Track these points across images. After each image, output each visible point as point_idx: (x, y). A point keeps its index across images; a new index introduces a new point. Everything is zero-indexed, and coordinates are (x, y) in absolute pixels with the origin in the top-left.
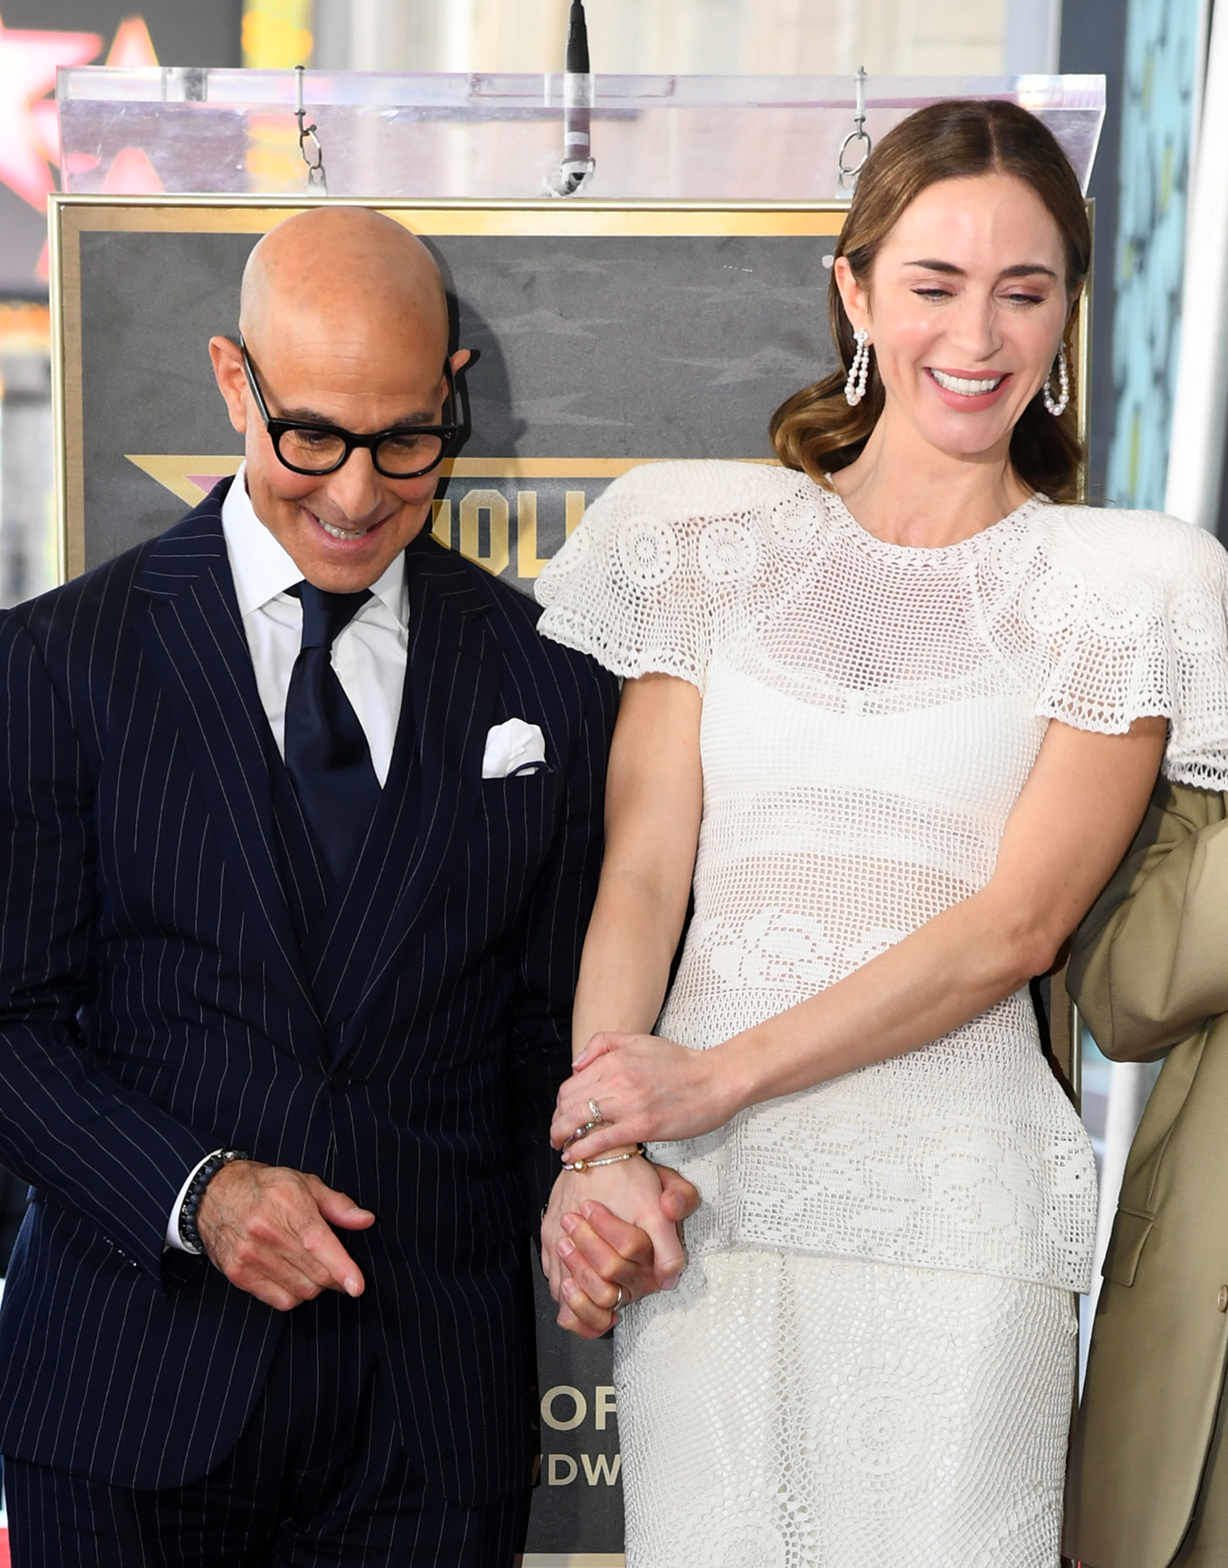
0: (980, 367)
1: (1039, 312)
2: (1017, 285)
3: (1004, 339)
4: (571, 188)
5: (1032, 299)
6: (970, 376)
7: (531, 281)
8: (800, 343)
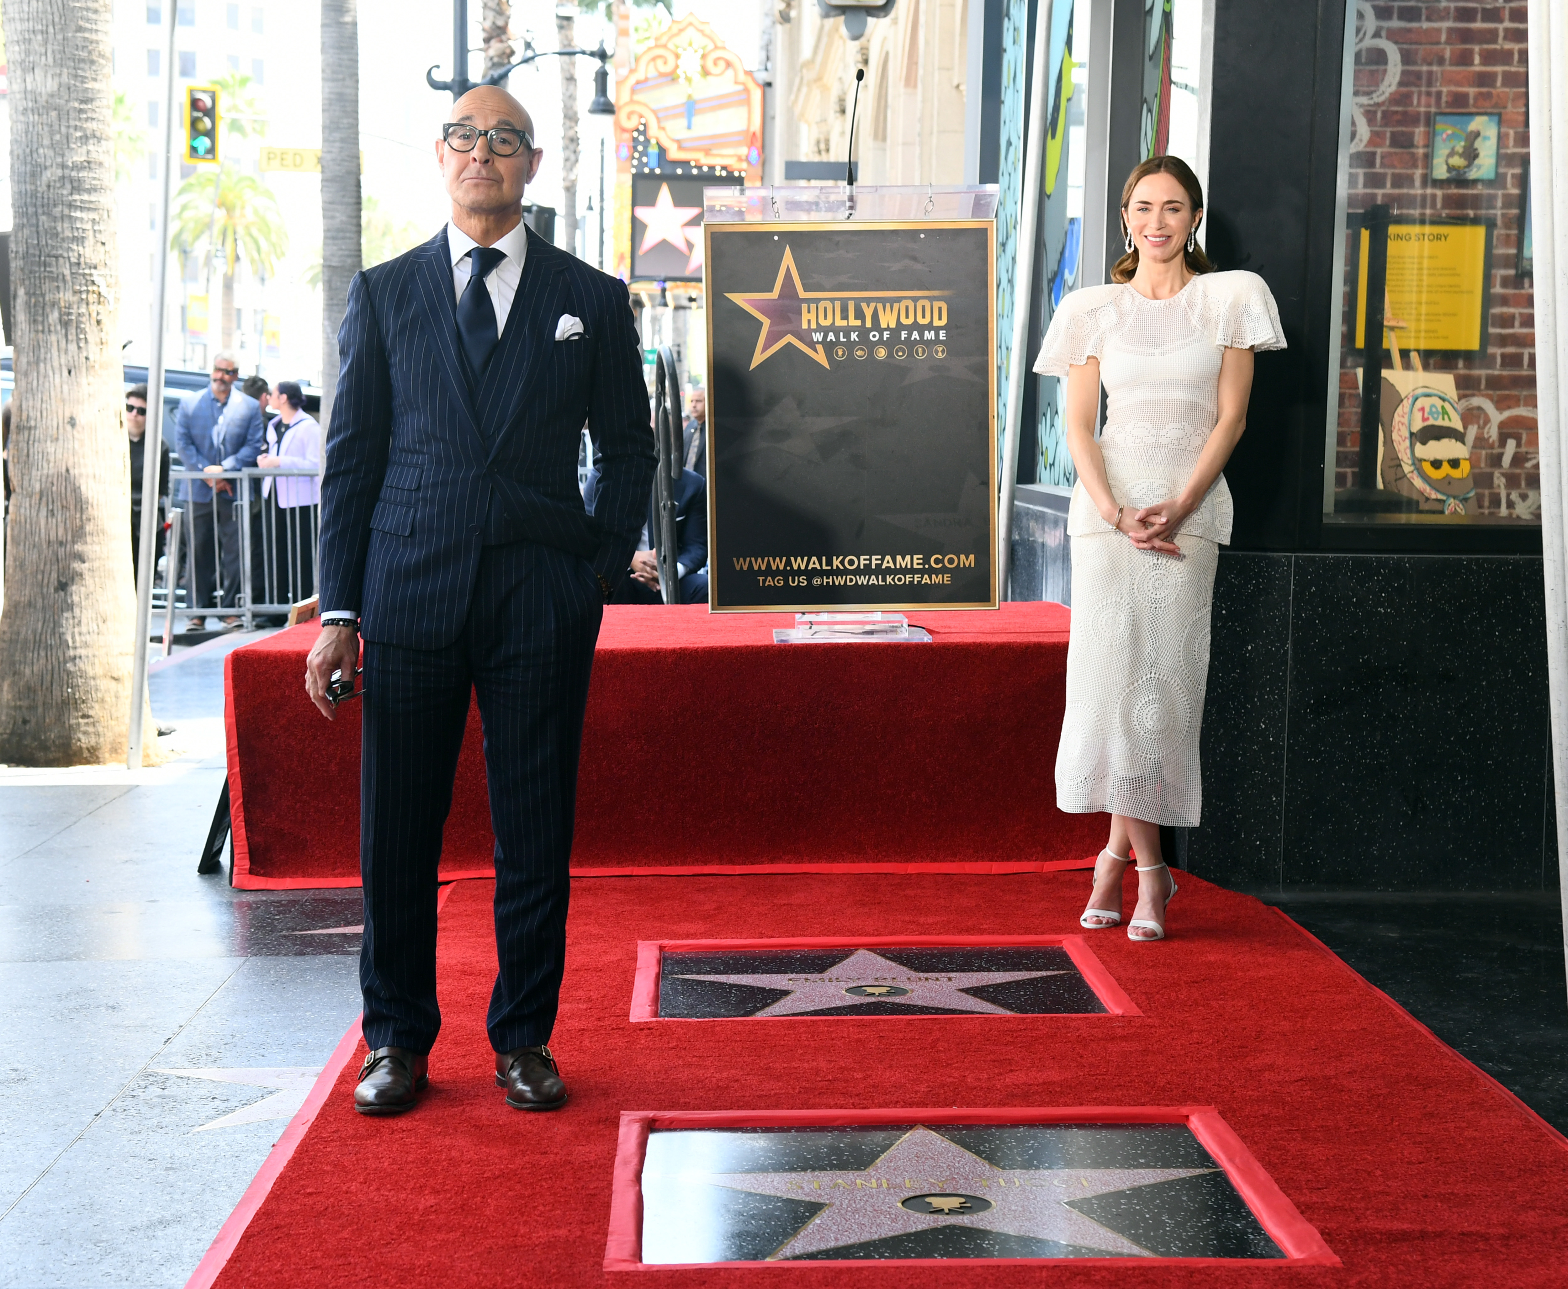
0: (1159, 233)
1: (1179, 215)
2: (1171, 206)
3: (1166, 225)
4: (849, 218)
5: (1176, 210)
6: (1156, 237)
7: (838, 243)
8: (914, 259)
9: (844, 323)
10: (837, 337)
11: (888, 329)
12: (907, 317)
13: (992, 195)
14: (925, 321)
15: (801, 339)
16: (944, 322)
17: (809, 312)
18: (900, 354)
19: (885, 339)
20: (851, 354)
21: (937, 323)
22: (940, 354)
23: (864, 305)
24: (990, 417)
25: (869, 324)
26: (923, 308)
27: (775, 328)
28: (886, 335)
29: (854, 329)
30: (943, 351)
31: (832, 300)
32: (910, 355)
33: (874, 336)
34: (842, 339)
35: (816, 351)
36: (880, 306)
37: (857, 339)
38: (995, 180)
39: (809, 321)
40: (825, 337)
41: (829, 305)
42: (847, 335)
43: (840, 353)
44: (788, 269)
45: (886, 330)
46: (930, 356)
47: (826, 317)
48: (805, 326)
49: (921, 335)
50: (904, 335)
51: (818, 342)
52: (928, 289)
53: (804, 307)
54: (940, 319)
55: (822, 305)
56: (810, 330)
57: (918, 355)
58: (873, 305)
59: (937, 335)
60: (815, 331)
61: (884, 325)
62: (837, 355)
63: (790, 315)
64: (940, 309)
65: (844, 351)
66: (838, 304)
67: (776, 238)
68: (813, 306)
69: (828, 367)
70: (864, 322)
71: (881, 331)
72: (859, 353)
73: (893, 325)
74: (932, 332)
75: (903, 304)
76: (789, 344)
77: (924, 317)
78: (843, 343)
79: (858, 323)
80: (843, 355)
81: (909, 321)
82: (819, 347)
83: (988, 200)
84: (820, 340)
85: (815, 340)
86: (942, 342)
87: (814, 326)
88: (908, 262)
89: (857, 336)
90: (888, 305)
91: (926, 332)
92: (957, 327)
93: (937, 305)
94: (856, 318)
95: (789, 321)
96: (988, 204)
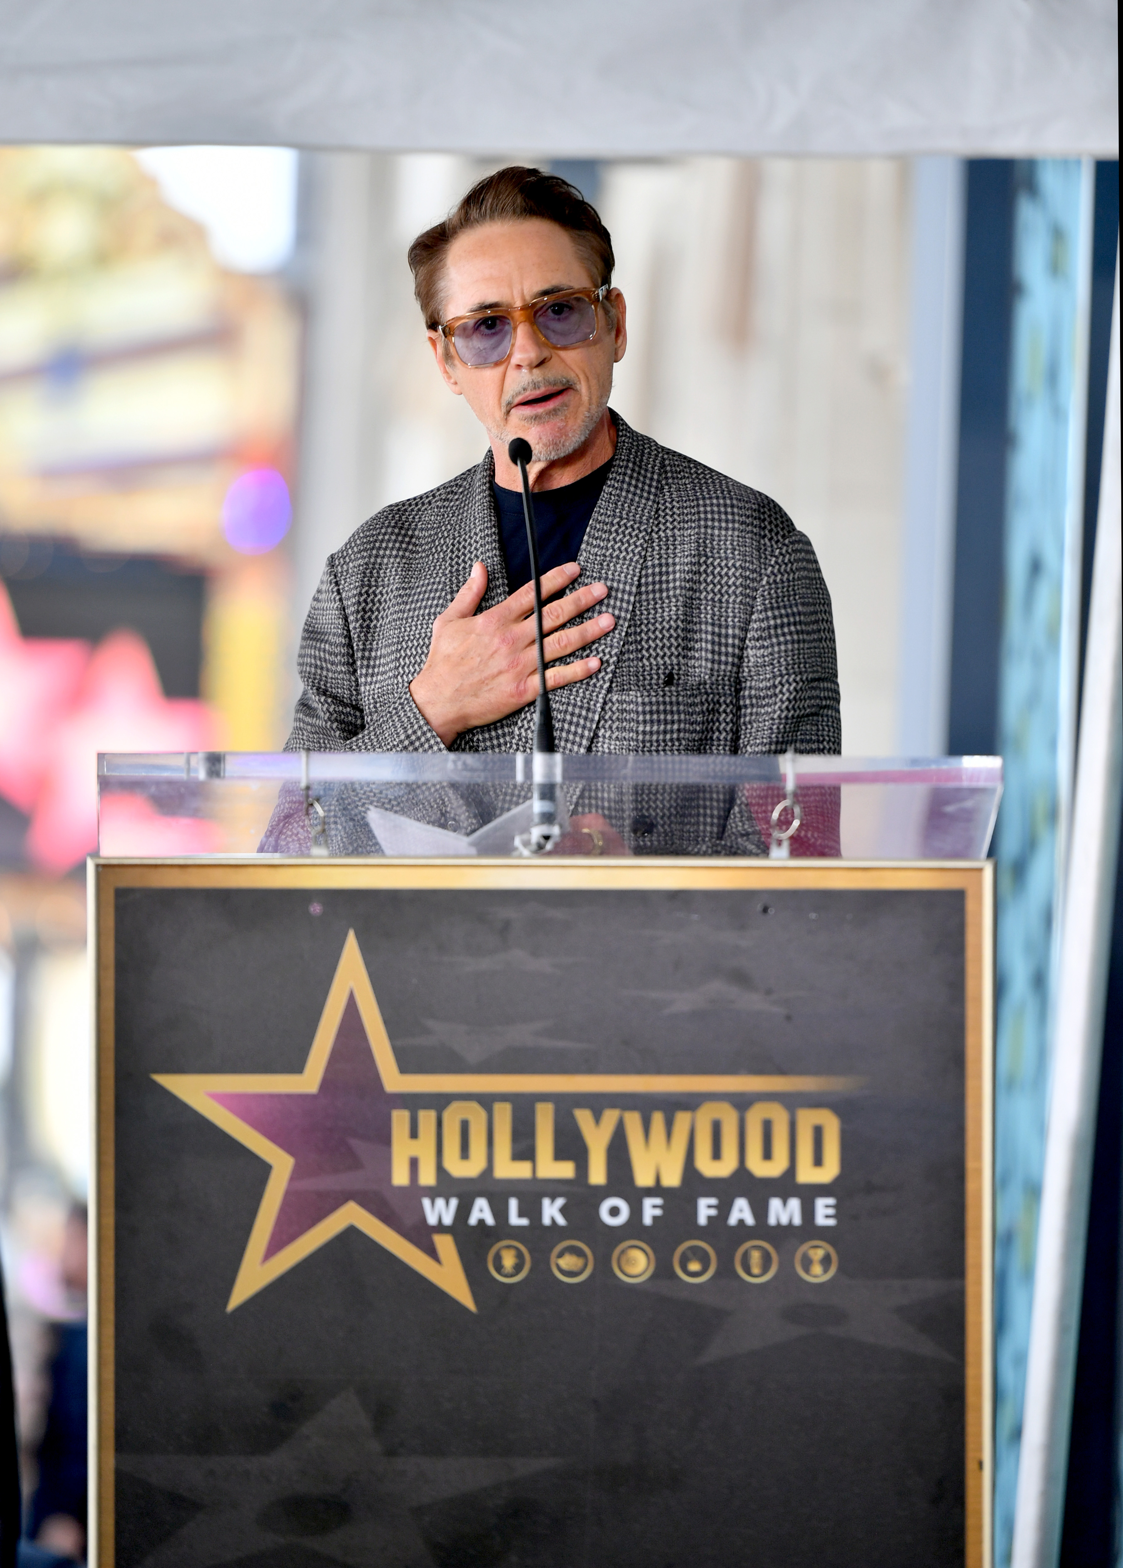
4: (540, 849)
7: (506, 926)
8: (741, 978)
9: (521, 1170)
10: (500, 1212)
11: (657, 1190)
12: (717, 1154)
13: (974, 791)
14: (774, 1169)
15: (388, 1217)
16: (829, 1172)
17: (414, 1134)
18: (694, 1267)
19: (647, 1220)
20: (541, 1264)
21: (807, 1174)
22: (817, 1269)
23: (584, 1117)
24: (971, 1466)
25: (598, 1175)
26: (767, 1128)
27: (309, 1184)
28: (651, 1209)
29: (553, 1188)
30: (826, 1261)
31: (486, 1101)
32: (726, 1271)
33: (615, 1212)
34: (515, 1219)
35: (432, 1252)
36: (633, 1121)
37: (561, 1221)
38: (987, 748)
39: (414, 1163)
40: (464, 1211)
41: (477, 1116)
42: (531, 1209)
43: (509, 1261)
44: (352, 1009)
45: (650, 1192)
46: (787, 1275)
47: (465, 1152)
48: (400, 1177)
49: (760, 1210)
50: (705, 1208)
51: (440, 1228)
52: (781, 1071)
53: (400, 1119)
54: (818, 1161)
55: (453, 1116)
56: (415, 1191)
57: (748, 1270)
58: (611, 1117)
59: (808, 1212)
60: (433, 1193)
61: (643, 1178)
62: (499, 1267)
63: (354, 1143)
64: (818, 1133)
65: (520, 1256)
66: (503, 1114)
67: (316, 909)
68: (426, 1118)
69: (468, 1301)
70: (582, 1168)
71: (635, 1197)
72: (568, 1262)
73: (672, 1179)
74: (794, 1204)
75: (704, 1117)
76: (351, 1234)
77: (767, 1154)
78: (517, 1233)
79: (566, 1170)
80: (518, 1268)
81: (724, 1168)
82: (445, 1244)
83: (969, 804)
84: (448, 1220)
85: (432, 1220)
86: (823, 1233)
87: (428, 1177)
88: (717, 987)
89: (563, 1210)
90: (658, 1119)
91: (775, 1204)
92: (870, 1189)
93: (807, 1119)
94: (560, 1155)
95: (354, 1163)
96: (968, 817)
